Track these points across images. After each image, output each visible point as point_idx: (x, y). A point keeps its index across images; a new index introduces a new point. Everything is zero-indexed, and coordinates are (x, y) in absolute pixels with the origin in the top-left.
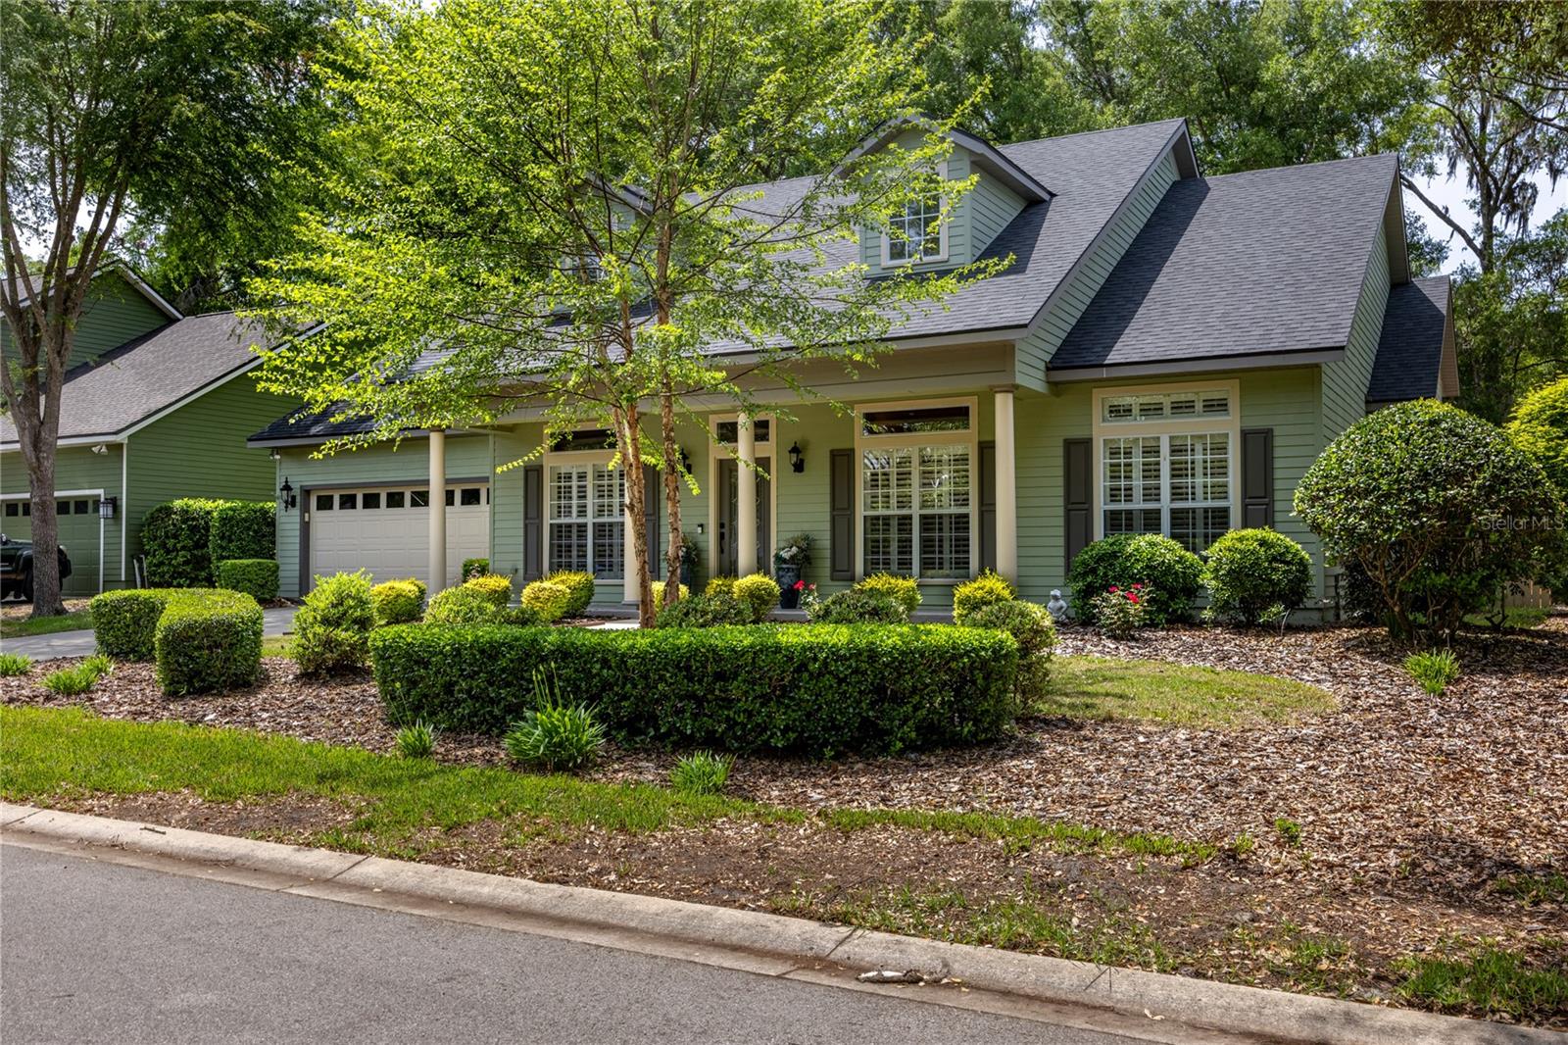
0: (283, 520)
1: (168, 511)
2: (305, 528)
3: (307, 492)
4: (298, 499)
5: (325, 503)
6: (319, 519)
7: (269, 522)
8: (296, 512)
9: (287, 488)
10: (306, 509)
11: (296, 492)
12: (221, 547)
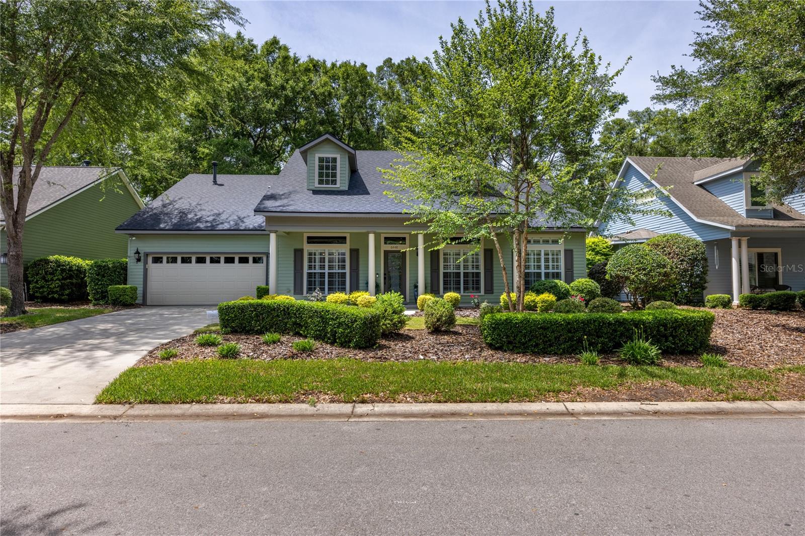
0: (132, 267)
1: (47, 262)
2: (146, 271)
3: (147, 255)
4: (142, 258)
5: (158, 260)
6: (153, 268)
7: (124, 268)
8: (141, 264)
9: (138, 252)
10: (146, 263)
11: (142, 255)
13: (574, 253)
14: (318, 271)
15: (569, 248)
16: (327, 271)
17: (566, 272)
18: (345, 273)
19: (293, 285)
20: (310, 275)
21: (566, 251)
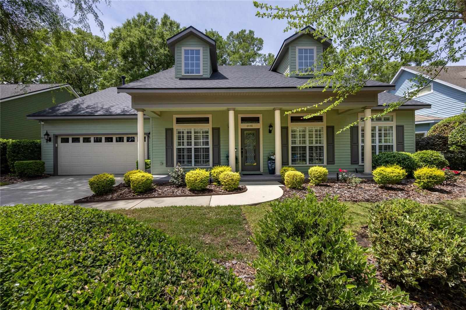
0: (44, 146)
2: (56, 150)
3: (56, 137)
4: (52, 139)
5: (65, 140)
6: (62, 146)
7: (38, 147)
8: (51, 144)
9: (47, 134)
10: (56, 142)
11: (51, 136)
12: (13, 156)
13: (405, 129)
14: (185, 146)
15: (400, 124)
16: (193, 147)
17: (397, 145)
18: (209, 148)
19: (165, 159)
20: (179, 150)
21: (397, 126)
